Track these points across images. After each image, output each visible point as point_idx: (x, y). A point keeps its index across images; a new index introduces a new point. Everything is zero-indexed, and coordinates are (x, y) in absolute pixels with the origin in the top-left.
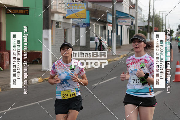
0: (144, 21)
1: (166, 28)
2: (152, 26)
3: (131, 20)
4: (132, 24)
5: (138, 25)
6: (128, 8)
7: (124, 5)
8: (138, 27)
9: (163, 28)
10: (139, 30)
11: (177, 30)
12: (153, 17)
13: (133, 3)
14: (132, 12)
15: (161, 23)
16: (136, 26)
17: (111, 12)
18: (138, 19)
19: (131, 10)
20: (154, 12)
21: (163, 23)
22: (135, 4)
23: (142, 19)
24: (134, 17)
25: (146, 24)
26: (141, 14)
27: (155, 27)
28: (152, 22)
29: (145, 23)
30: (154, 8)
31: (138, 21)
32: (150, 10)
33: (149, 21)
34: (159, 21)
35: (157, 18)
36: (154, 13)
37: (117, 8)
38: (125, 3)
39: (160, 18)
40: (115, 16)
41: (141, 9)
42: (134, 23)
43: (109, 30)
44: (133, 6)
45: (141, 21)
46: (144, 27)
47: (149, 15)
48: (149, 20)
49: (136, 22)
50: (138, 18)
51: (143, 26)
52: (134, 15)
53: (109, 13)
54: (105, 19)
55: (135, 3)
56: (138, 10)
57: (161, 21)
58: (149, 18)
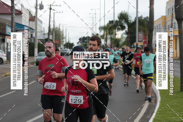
0: (44, 34)
1: (66, 41)
2: (52, 39)
3: (31, 32)
4: (32, 37)
5: (38, 38)
6: (28, 20)
7: (23, 17)
8: (38, 39)
9: (63, 41)
10: (39, 43)
11: (78, 43)
12: (53, 29)
13: (33, 15)
14: (32, 25)
15: (62, 36)
16: (36, 39)
17: (10, 24)
18: (38, 32)
19: (31, 22)
20: (54, 24)
21: (64, 36)
22: (34, 17)
23: (42, 31)
24: (33, 30)
25: (46, 37)
26: (41, 27)
27: (55, 40)
28: (52, 35)
29: (45, 35)
30: (54, 21)
31: (38, 34)
32: (50, 23)
33: (49, 34)
34: (60, 34)
35: (57, 31)
36: (54, 26)
37: (17, 20)
38: (25, 15)
39: (60, 31)
40: (14, 28)
41: (41, 22)
42: (34, 35)
43: (8, 43)
44: (33, 19)
45: (41, 34)
46: (44, 40)
47: (49, 27)
48: (49, 32)
49: (36, 34)
50: (38, 30)
51: (43, 38)
52: (34, 28)
53: (8, 25)
54: (4, 31)
55: (35, 15)
56: (38, 22)
57: (61, 34)
58: (49, 30)
